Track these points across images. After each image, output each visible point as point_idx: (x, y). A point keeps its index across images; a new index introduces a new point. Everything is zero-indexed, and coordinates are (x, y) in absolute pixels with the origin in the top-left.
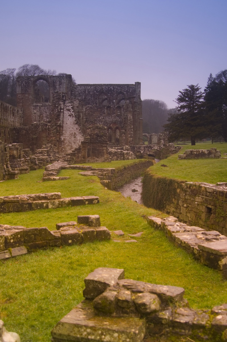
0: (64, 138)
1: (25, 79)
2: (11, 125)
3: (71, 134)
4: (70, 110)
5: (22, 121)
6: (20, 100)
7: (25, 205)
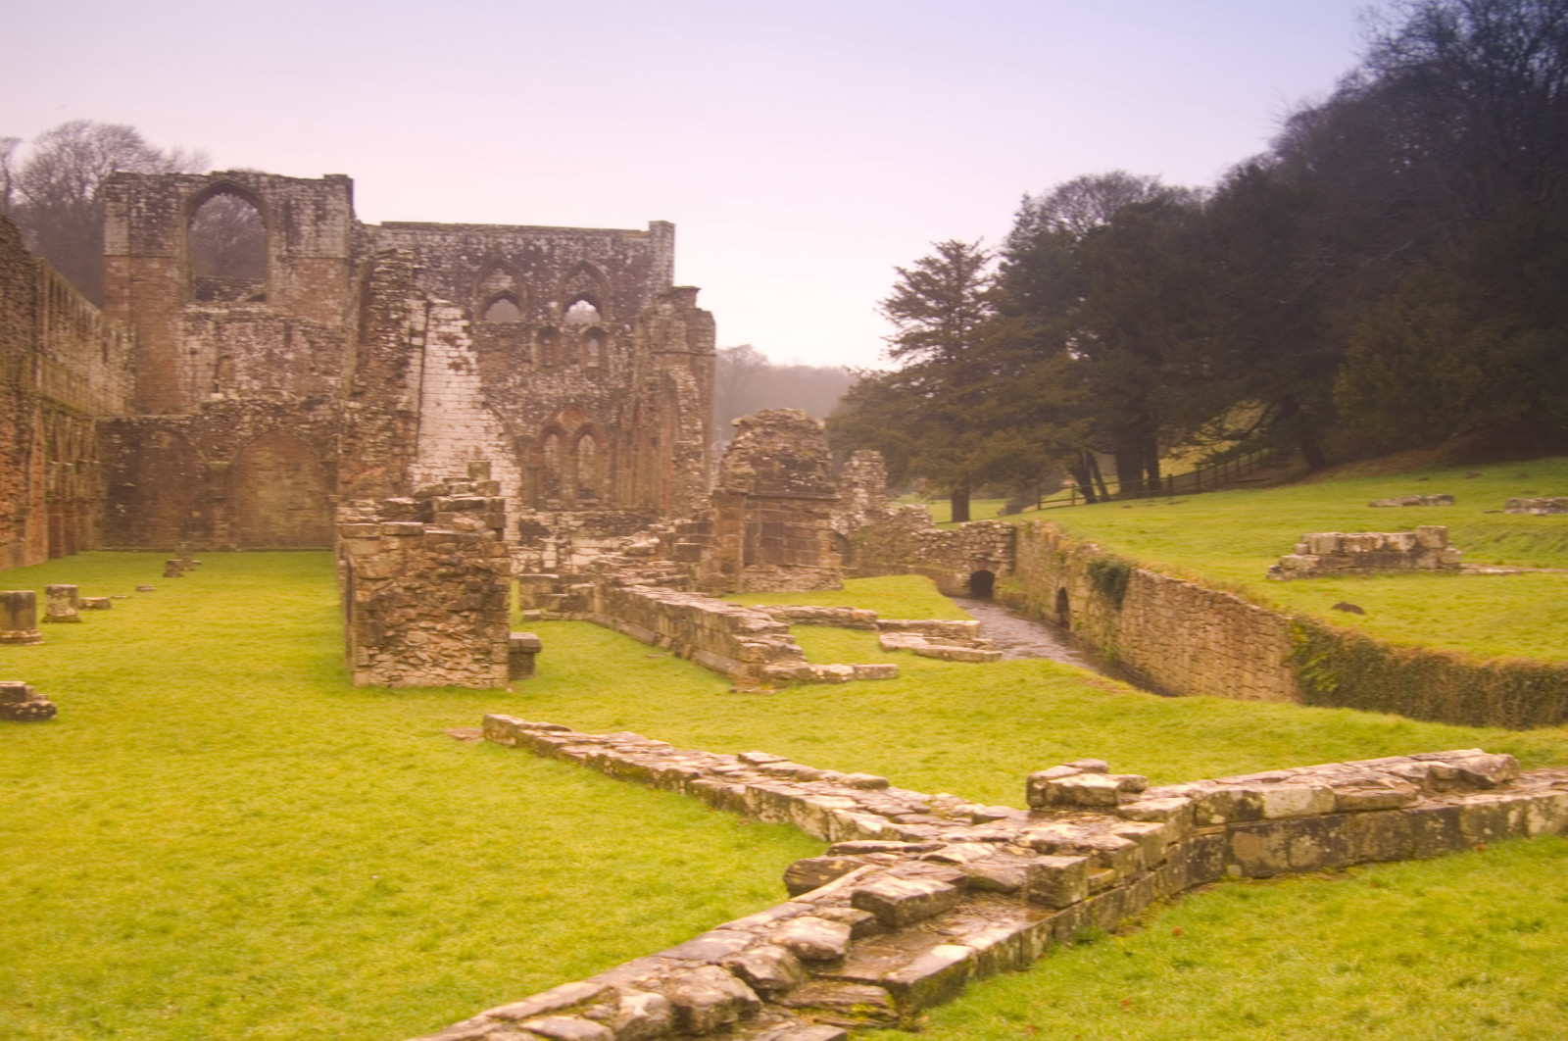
0: (426, 471)
1: (146, 186)
3: (460, 457)
4: (457, 338)
5: (132, 387)
6: (122, 288)
7: (1431, 823)
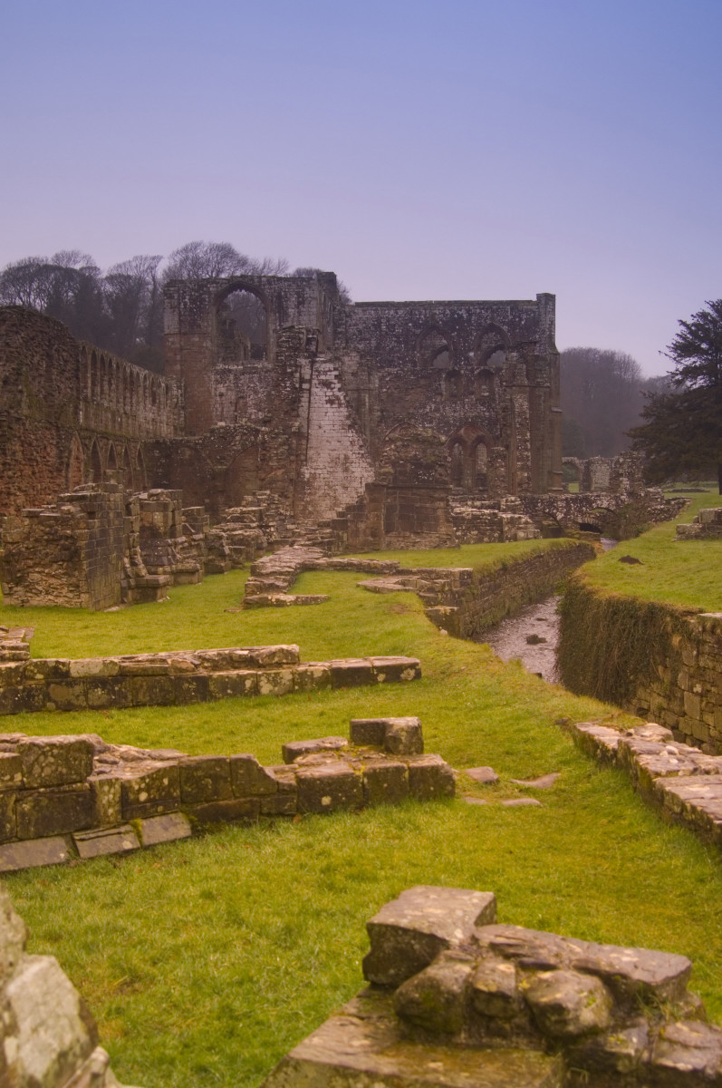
0: (313, 471)
1: (189, 287)
2: (148, 432)
3: (335, 461)
4: (331, 383)
5: (182, 419)
6: (175, 355)
7: (187, 685)
